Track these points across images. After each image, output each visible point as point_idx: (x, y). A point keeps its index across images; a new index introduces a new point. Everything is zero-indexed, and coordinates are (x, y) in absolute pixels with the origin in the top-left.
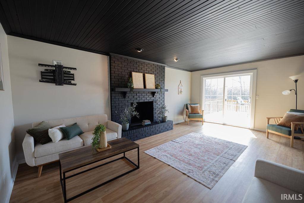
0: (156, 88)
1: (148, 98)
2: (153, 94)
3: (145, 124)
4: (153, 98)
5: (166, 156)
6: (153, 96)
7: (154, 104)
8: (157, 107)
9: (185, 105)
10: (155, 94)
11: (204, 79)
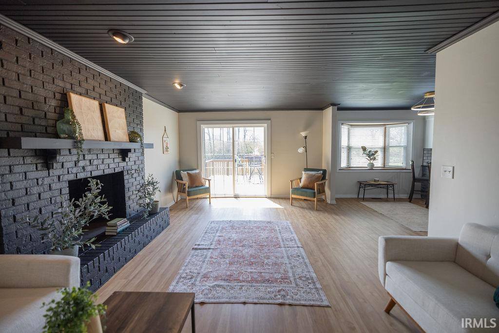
0: (132, 140)
1: (112, 166)
2: (124, 153)
3: (119, 230)
4: (123, 164)
5: (219, 286)
6: (124, 160)
7: (126, 177)
8: (131, 184)
9: (173, 173)
10: (130, 155)
11: (203, 126)
